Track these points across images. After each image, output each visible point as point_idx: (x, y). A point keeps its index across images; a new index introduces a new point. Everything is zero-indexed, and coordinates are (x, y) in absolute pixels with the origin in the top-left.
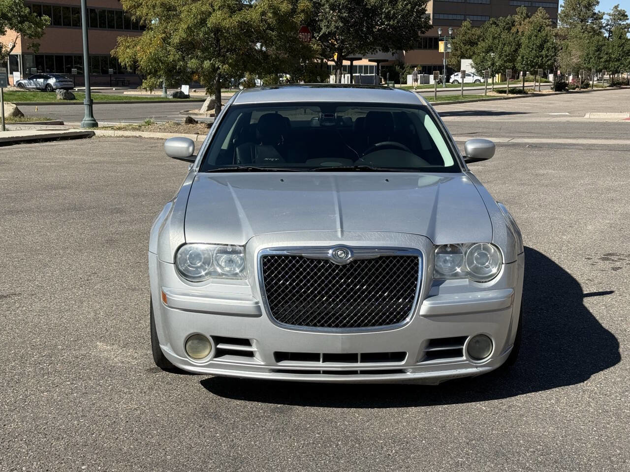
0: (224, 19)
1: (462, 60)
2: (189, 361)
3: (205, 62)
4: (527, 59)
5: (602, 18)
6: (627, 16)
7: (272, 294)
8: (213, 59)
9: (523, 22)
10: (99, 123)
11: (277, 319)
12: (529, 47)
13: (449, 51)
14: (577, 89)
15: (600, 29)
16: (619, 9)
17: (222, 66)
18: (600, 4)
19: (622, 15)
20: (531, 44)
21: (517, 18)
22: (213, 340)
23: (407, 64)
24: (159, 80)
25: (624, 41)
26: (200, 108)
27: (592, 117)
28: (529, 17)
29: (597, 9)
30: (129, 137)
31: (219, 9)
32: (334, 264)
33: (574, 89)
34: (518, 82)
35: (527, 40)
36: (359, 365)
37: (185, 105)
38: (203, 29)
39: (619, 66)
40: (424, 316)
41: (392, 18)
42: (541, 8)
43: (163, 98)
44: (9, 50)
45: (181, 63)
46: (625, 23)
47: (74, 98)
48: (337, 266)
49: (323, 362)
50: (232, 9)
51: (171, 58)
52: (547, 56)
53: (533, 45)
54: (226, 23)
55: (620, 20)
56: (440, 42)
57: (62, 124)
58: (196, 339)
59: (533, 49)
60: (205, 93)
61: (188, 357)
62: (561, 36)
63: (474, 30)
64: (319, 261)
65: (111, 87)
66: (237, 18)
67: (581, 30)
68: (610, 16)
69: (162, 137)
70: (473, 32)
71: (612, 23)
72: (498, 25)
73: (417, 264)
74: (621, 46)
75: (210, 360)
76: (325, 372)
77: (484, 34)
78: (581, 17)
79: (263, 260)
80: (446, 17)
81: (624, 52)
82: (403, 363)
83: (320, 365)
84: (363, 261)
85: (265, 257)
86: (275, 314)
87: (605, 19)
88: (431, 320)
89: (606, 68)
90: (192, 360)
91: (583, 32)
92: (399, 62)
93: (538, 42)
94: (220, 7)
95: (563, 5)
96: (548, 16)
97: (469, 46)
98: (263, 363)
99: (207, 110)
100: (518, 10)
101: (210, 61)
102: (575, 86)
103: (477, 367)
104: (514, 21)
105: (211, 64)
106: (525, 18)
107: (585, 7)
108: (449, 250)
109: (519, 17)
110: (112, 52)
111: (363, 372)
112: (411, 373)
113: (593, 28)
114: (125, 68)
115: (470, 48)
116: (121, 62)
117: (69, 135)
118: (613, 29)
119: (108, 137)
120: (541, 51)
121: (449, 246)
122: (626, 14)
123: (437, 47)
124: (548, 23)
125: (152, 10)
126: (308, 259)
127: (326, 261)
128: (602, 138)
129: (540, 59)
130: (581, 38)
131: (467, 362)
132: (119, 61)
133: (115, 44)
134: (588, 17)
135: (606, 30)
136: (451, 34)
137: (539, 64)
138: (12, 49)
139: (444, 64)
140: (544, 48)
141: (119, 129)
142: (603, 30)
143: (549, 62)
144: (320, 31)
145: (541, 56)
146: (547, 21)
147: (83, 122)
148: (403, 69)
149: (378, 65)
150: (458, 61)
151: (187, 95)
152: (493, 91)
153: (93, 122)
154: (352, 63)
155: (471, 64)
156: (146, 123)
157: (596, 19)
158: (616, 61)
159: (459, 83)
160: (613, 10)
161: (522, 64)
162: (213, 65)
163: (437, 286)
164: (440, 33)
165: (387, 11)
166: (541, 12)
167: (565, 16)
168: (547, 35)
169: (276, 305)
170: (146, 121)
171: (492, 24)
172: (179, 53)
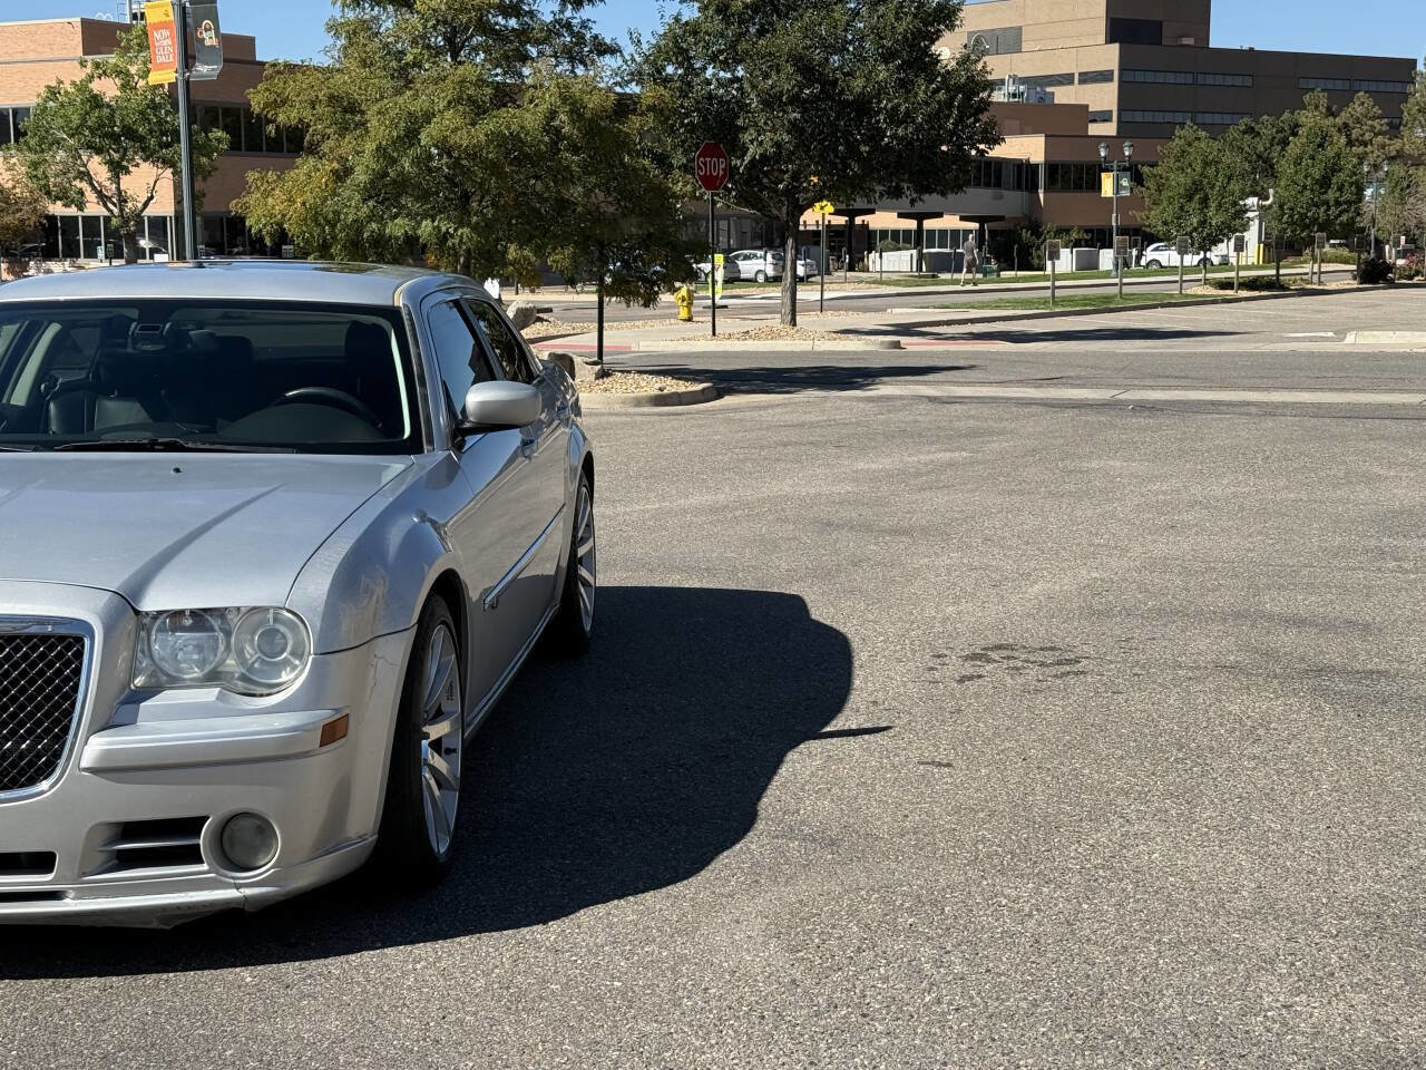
0: (457, 129)
3: (424, 223)
4: (1292, 209)
8: (438, 218)
12: (1297, 185)
13: (1125, 193)
14: (1416, 278)
20: (1301, 176)
23: (1048, 226)
27: (1361, 341)
28: (1335, 115)
31: (449, 106)
33: (1411, 278)
34: (1301, 262)
35: (1292, 166)
38: (411, 151)
40: (93, 770)
42: (1361, 94)
44: (140, 205)
45: (374, 225)
50: (479, 107)
52: (1338, 203)
53: (1306, 177)
54: (462, 139)
56: (1103, 175)
59: (1305, 187)
62: (1411, 156)
66: (488, 126)
73: (79, 655)
80: (1149, 117)
82: (51, 876)
88: (107, 779)
92: (1030, 221)
93: (1318, 172)
94: (450, 102)
96: (1380, 112)
100: (1307, 98)
101: (433, 221)
102: (1413, 272)
103: (238, 887)
104: (1297, 125)
105: (435, 227)
108: (188, 622)
109: (1310, 115)
110: (234, 205)
112: (73, 899)
114: (261, 239)
116: (251, 227)
120: (1325, 193)
121: (187, 613)
123: (1097, 186)
124: (1378, 127)
128: (1331, 390)
129: (1323, 209)
131: (213, 875)
132: (248, 223)
133: (241, 188)
136: (1129, 157)
137: (1320, 221)
138: (146, 205)
139: (1114, 224)
140: (1330, 184)
143: (1344, 218)
145: (1326, 203)
146: (1375, 123)
148: (1038, 238)
149: (982, 227)
152: (1205, 284)
154: (920, 225)
159: (1162, 267)
161: (1280, 221)
163: (134, 702)
164: (1103, 154)
165: (889, 106)
166: (1363, 103)
167: (1420, 111)
171: (1244, 132)
172: (371, 203)
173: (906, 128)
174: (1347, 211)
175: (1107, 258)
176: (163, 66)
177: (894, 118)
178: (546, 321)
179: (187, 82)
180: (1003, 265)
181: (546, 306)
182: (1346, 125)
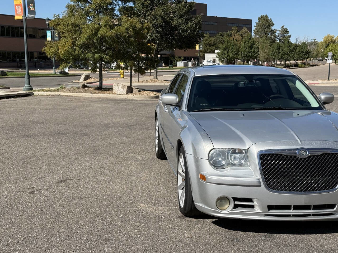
0: (107, 32)
1: (206, 54)
2: (219, 211)
3: (96, 55)
5: (276, 33)
6: (288, 31)
7: (266, 175)
8: (100, 53)
9: (236, 35)
10: (33, 88)
11: (269, 188)
12: (245, 47)
13: (201, 49)
15: (275, 38)
16: (284, 28)
17: (106, 57)
18: (274, 25)
19: (286, 31)
20: (246, 46)
21: (233, 32)
22: (233, 199)
23: (176, 56)
24: (69, 65)
25: (290, 44)
26: (79, 79)
28: (239, 32)
29: (273, 28)
30: (54, 95)
31: (104, 26)
32: (299, 158)
35: (244, 43)
36: (312, 211)
37: (69, 78)
38: (96, 37)
39: (288, 57)
41: (185, 32)
42: (245, 27)
43: (53, 74)
45: (83, 55)
46: (287, 35)
47: (6, 75)
48: (301, 159)
49: (293, 210)
51: (77, 53)
52: (254, 52)
53: (247, 46)
54: (109, 34)
55: (285, 33)
56: (197, 45)
57: (9, 88)
58: (223, 200)
59: (247, 48)
60: (91, 72)
61: (218, 209)
63: (211, 38)
64: (291, 157)
65: (18, 68)
66: (114, 31)
67: (266, 38)
68: (280, 31)
69: (73, 95)
70: (211, 39)
71: (281, 35)
72: (223, 36)
74: (289, 47)
75: (231, 210)
76: (294, 215)
77: (216, 41)
78: (265, 32)
79: (261, 157)
81: (290, 50)
82: (335, 209)
83: (292, 211)
84: (314, 156)
85: (261, 155)
86: (268, 185)
87: (277, 33)
89: (282, 58)
90: (221, 211)
91: (267, 40)
92: (172, 55)
93: (250, 45)
95: (256, 26)
97: (209, 47)
98: (261, 211)
99: (84, 81)
100: (233, 28)
101: (99, 54)
104: (232, 34)
105: (99, 56)
106: (237, 32)
107: (267, 27)
109: (234, 32)
110: (43, 50)
111: (314, 215)
112: (337, 215)
113: (271, 38)
115: (209, 48)
117: (20, 95)
118: (281, 38)
119: (42, 95)
120: (251, 50)
122: (288, 30)
123: (194, 47)
125: (66, 27)
126: (285, 156)
127: (295, 157)
129: (251, 53)
130: (265, 43)
132: (47, 54)
134: (269, 32)
135: (278, 39)
136: (202, 41)
137: (250, 56)
139: (199, 56)
140: (252, 48)
141: (47, 91)
142: (277, 39)
144: (147, 39)
145: (251, 52)
147: (25, 87)
148: (174, 59)
149: (161, 56)
150: (203, 54)
151: (67, 73)
153: (30, 87)
155: (216, 56)
156: (61, 87)
157: (273, 33)
158: (287, 55)
160: (281, 28)
161: (241, 56)
162: (100, 56)
165: (183, 28)
166: (245, 29)
167: (257, 31)
168: (254, 41)
169: (269, 180)
170: (60, 86)
171: (220, 35)
172: (81, 50)
173: (186, 33)
174: (256, 54)
175: (190, 64)
176: (19, 15)
177: (183, 31)
178: (92, 78)
179: (26, 19)
180: (166, 65)
181: (79, 74)
182: (241, 34)
